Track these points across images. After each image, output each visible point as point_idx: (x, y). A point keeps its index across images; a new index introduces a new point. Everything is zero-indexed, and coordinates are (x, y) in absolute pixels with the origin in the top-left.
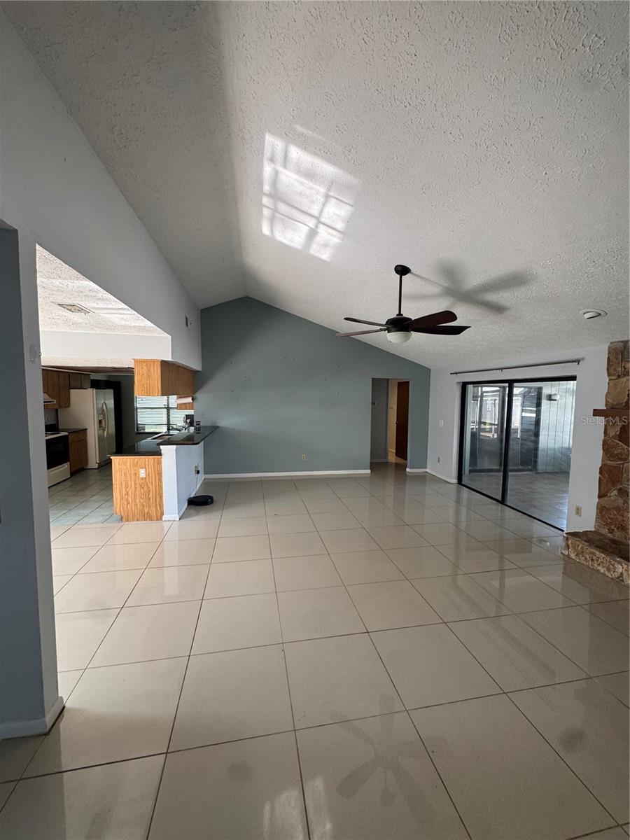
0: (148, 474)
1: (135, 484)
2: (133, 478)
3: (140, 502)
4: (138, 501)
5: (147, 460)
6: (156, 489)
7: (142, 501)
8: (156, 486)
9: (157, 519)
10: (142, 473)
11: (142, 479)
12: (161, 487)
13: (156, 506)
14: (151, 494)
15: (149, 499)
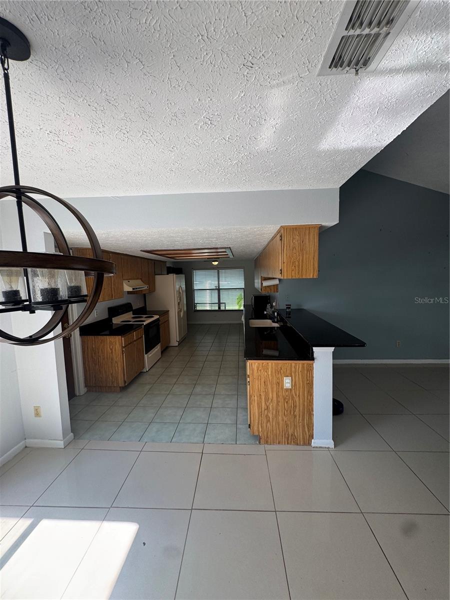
0: (294, 384)
1: (278, 396)
2: (275, 389)
3: (283, 420)
4: (280, 418)
5: (293, 365)
6: (304, 405)
7: (285, 419)
8: (304, 401)
9: (304, 444)
10: (287, 383)
11: (287, 390)
12: (311, 402)
13: (304, 426)
14: (297, 410)
15: (295, 416)
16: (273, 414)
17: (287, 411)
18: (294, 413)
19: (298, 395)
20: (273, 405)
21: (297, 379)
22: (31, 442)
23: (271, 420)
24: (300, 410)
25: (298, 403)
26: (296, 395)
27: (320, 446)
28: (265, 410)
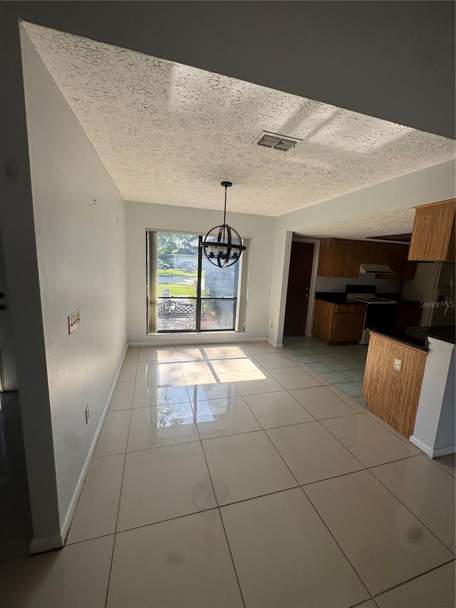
16: (380, 388)
17: (393, 392)
18: (399, 398)
19: (406, 381)
20: (382, 380)
21: (408, 365)
22: (269, 340)
23: (378, 392)
24: (405, 397)
25: (404, 390)
26: (404, 380)
27: (417, 445)
28: (375, 381)
